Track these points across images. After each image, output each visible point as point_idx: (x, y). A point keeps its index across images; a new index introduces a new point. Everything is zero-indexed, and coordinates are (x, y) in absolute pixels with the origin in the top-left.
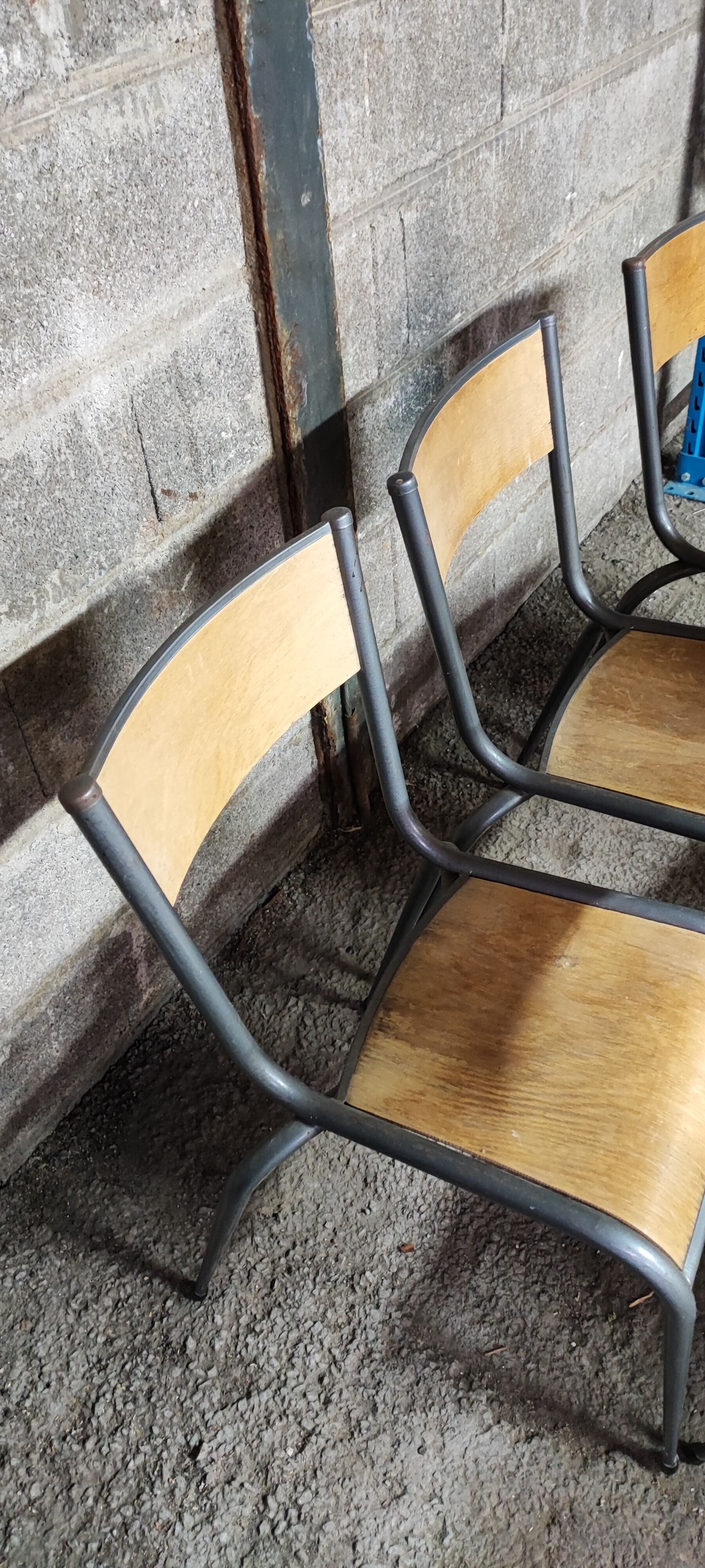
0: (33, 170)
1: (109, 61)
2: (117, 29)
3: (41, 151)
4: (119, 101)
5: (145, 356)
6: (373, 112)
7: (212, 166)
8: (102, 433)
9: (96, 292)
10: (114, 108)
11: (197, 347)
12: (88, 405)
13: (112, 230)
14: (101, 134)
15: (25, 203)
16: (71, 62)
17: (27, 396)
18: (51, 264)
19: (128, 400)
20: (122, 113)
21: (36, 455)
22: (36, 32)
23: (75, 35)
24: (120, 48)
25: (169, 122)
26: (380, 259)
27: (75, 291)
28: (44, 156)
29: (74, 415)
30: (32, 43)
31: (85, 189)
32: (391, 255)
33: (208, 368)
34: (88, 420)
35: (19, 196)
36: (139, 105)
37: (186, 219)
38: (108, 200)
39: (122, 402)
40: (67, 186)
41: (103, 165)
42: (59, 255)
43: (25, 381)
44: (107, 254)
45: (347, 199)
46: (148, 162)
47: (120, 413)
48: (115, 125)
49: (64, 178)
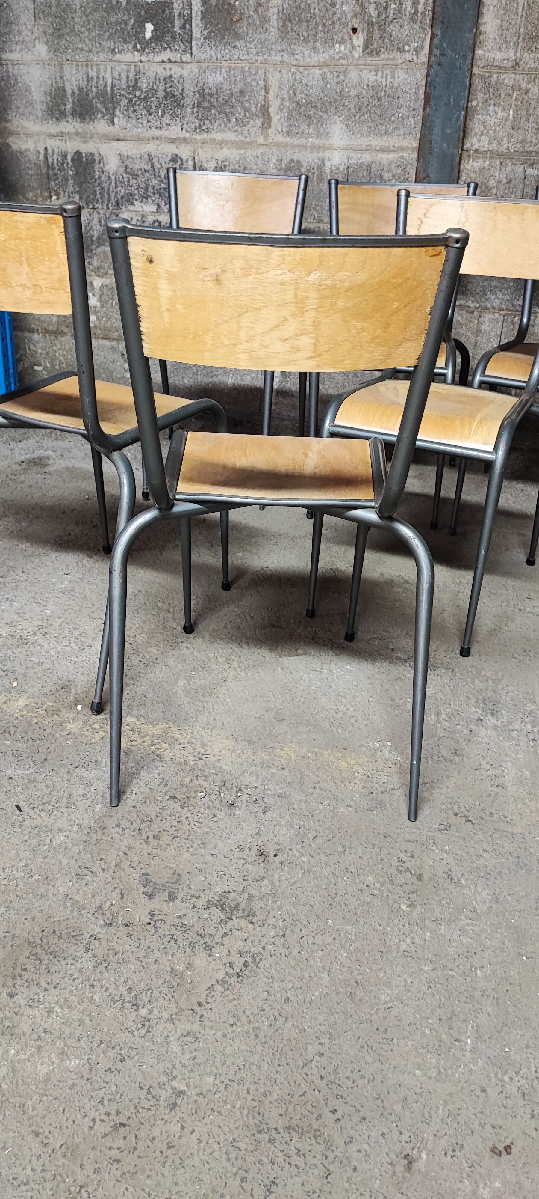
0: (336, 80)
1: (377, 59)
2: (383, 50)
3: (341, 76)
4: (377, 71)
5: (359, 156)
6: (514, 118)
7: (412, 105)
8: (331, 171)
9: (347, 126)
10: (373, 73)
11: (384, 165)
12: (329, 160)
13: (360, 109)
14: (366, 79)
15: (330, 88)
16: (361, 55)
17: (309, 145)
18: (333, 110)
19: (346, 167)
20: (376, 75)
21: (305, 164)
22: (352, 43)
23: (366, 47)
24: (382, 56)
25: (396, 85)
26: (505, 181)
27: (338, 122)
28: (341, 77)
29: (323, 160)
30: (349, 46)
31: (353, 93)
32: (513, 182)
33: (387, 176)
34: (328, 164)
35: (329, 86)
36: (385, 75)
37: (393, 118)
38: (362, 100)
39: (343, 166)
40: (347, 90)
41: (363, 88)
42: (336, 108)
43: (310, 140)
44: (355, 116)
45: (487, 146)
46: (383, 94)
47: (341, 169)
48: (372, 78)
49: (346, 86)
